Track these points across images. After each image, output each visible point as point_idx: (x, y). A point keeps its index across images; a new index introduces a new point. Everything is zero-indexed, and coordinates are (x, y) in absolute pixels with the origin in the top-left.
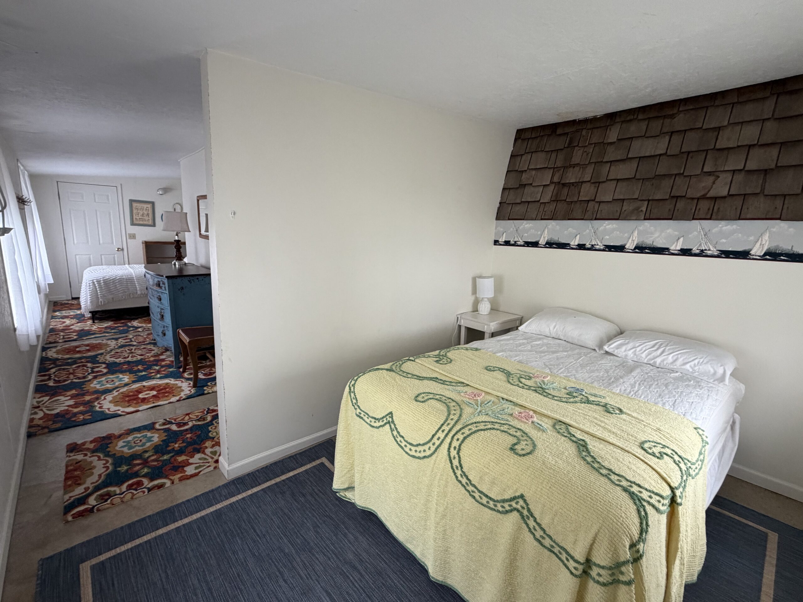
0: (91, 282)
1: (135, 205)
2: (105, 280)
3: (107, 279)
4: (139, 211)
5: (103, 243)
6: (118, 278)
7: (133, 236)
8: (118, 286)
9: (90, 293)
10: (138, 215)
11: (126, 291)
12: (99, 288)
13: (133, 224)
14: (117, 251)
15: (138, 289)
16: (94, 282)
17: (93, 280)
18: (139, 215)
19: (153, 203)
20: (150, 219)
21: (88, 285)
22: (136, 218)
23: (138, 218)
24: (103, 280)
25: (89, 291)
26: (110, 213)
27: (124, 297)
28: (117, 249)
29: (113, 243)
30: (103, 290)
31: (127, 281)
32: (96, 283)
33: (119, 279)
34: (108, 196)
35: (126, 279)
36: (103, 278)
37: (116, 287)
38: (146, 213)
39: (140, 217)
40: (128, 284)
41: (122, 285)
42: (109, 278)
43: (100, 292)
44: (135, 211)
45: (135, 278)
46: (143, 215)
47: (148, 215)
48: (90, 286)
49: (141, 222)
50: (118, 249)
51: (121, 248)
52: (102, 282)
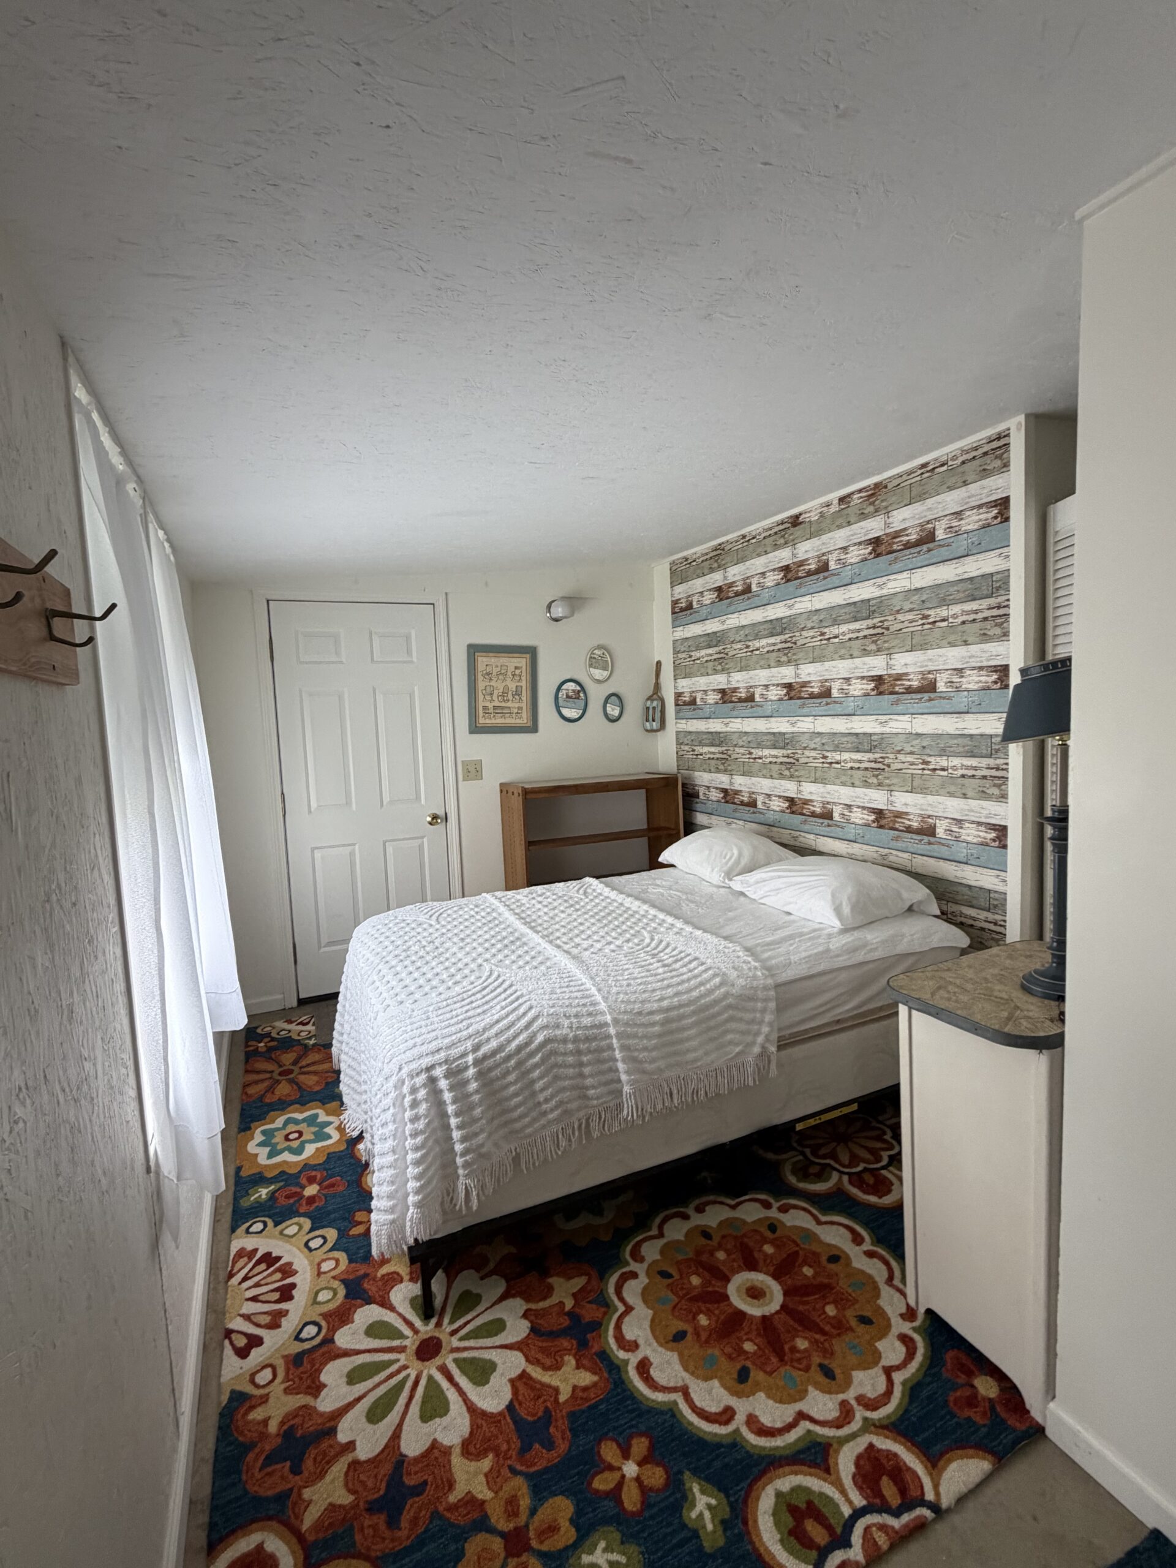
0: (424, 1076)
1: (482, 661)
2: (485, 1057)
3: (494, 1053)
4: (492, 683)
5: (391, 802)
6: (540, 1038)
7: (473, 771)
8: (539, 1085)
9: (417, 1149)
10: (491, 694)
11: (573, 1106)
12: (457, 1114)
13: (475, 728)
14: (430, 823)
15: (627, 1089)
16: (432, 1080)
17: (429, 1069)
18: (495, 697)
19: (531, 652)
20: (524, 705)
21: (408, 1099)
22: (485, 708)
23: (490, 705)
24: (477, 1062)
25: (414, 1135)
26: (411, 696)
27: (563, 1143)
28: (429, 819)
29: (418, 797)
30: (475, 1121)
31: (579, 1052)
32: (443, 1084)
33: (547, 1041)
34: (408, 638)
35: (576, 1040)
36: (476, 1048)
37: (534, 1094)
38: (512, 686)
39: (497, 704)
40: (581, 1064)
41: (557, 1078)
42: (500, 1048)
43: (463, 1140)
44: (481, 684)
45: (612, 1031)
46: (504, 695)
47: (518, 693)
48: (415, 1104)
49: (499, 721)
50: (435, 817)
51: (441, 813)
52: (471, 1071)
